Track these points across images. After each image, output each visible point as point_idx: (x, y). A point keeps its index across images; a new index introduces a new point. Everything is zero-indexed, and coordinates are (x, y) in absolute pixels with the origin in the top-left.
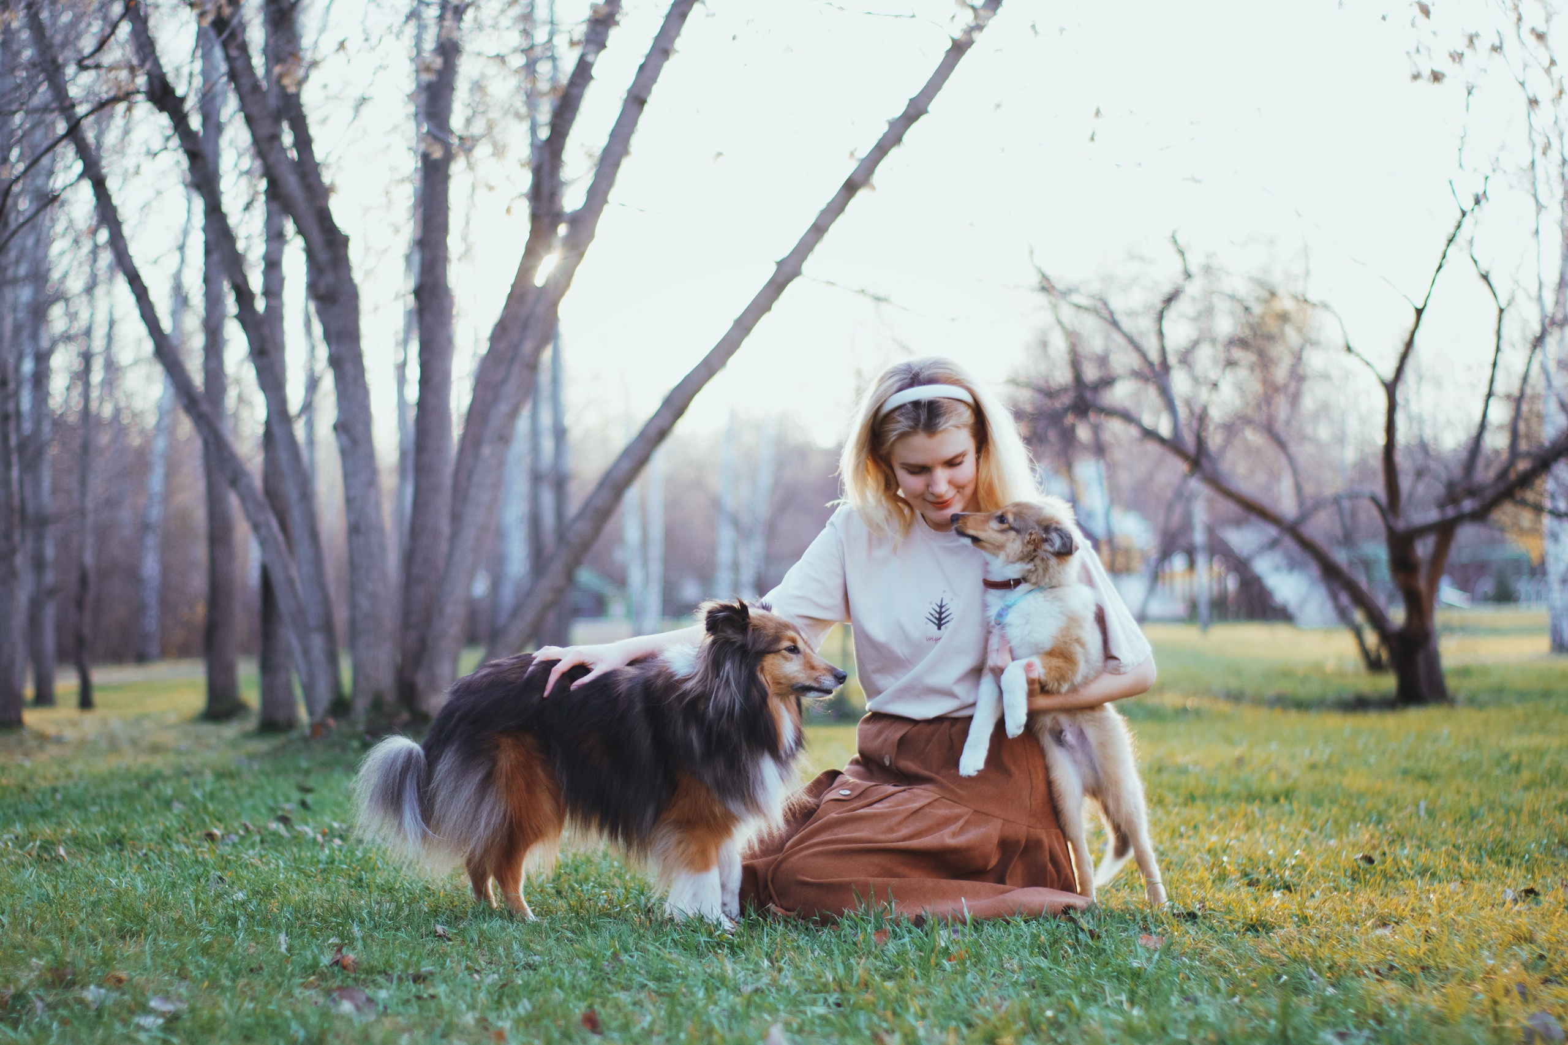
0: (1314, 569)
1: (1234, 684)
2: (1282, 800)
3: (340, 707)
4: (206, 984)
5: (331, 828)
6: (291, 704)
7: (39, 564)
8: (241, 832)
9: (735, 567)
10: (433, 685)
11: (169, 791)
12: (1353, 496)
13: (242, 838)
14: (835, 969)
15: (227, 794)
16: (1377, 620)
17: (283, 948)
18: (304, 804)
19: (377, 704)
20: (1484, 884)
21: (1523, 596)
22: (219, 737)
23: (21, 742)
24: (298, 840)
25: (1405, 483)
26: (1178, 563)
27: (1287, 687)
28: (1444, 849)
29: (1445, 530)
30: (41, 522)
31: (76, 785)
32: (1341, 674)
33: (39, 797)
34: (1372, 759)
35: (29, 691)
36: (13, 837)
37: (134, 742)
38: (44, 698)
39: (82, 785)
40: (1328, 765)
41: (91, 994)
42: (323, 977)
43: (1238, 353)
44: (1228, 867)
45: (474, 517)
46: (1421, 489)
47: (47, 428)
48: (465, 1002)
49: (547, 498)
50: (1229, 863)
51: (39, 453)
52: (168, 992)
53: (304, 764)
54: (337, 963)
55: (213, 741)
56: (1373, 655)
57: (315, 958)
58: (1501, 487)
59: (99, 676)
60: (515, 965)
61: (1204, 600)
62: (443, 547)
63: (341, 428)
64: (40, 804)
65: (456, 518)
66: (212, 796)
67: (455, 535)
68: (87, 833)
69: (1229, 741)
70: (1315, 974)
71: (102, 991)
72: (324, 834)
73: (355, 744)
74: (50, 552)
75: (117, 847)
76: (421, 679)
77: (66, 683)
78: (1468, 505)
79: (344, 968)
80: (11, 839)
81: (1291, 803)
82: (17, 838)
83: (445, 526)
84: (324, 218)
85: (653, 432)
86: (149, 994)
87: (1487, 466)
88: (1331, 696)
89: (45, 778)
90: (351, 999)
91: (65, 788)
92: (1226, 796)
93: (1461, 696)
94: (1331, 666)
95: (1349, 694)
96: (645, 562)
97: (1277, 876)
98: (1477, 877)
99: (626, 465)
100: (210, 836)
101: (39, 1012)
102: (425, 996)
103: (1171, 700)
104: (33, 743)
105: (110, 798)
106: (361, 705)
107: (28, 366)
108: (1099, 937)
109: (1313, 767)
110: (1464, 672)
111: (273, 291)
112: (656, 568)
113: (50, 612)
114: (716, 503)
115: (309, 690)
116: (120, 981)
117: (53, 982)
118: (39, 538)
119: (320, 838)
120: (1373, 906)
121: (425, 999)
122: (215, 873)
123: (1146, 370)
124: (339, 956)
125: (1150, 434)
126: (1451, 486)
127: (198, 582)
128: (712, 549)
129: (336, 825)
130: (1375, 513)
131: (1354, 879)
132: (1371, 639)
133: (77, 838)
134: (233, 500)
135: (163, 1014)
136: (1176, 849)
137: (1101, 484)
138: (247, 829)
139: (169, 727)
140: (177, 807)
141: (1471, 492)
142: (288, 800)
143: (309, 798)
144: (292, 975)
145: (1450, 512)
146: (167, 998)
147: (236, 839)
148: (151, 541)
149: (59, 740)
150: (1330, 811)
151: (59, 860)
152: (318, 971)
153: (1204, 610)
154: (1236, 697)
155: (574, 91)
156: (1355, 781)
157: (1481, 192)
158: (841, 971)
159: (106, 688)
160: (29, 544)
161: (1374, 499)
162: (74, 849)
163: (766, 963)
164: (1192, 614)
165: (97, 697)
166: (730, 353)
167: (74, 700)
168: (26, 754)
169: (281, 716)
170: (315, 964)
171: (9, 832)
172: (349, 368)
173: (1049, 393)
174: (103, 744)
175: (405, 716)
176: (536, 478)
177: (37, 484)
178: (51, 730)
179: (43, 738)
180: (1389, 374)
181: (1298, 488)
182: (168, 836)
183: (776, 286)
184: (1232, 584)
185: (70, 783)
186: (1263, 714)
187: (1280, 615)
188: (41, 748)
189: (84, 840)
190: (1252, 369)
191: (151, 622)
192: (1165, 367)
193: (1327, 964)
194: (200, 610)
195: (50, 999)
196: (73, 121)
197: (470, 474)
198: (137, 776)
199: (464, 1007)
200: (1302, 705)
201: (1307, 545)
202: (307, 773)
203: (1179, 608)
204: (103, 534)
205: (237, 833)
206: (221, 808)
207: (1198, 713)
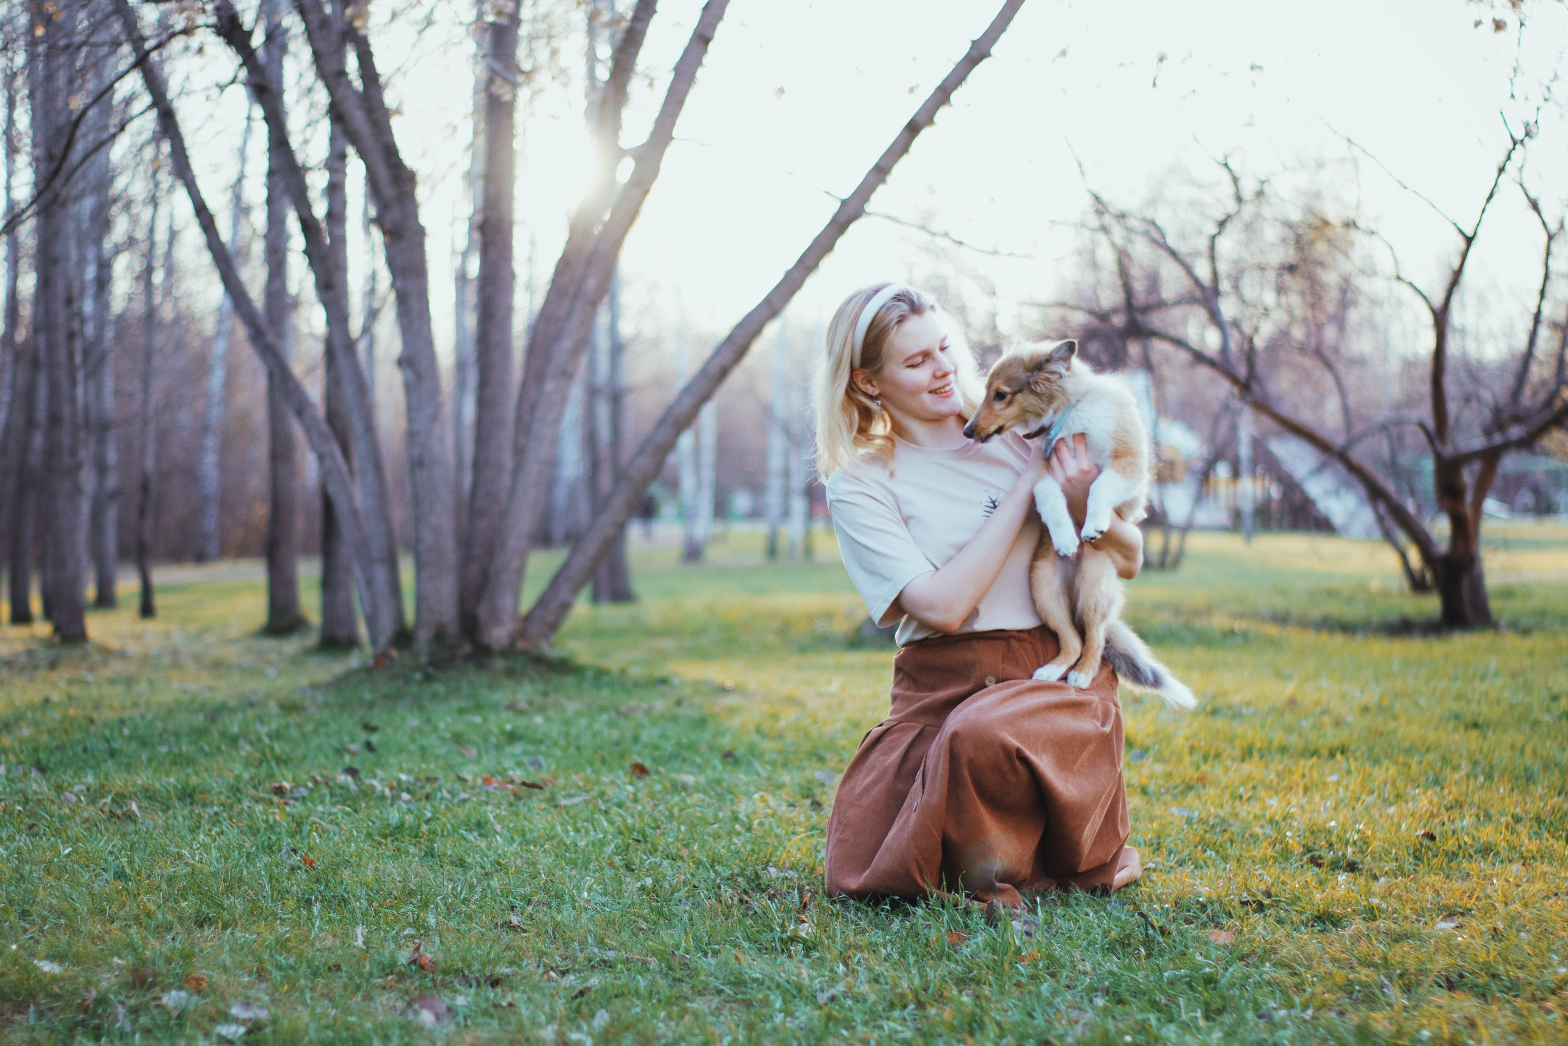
0: (1362, 491)
1: (1280, 604)
2: (1338, 756)
3: (403, 638)
4: (286, 987)
5: (399, 782)
6: (351, 622)
7: (101, 468)
8: (310, 785)
9: (786, 474)
10: (495, 616)
11: (235, 729)
12: (1400, 423)
13: (312, 790)
14: (911, 980)
15: (294, 732)
16: (1423, 542)
17: (360, 942)
18: (369, 746)
19: (439, 636)
20: (1545, 868)
21: (1562, 508)
22: (280, 653)
23: (85, 657)
24: (367, 793)
25: (1452, 407)
26: (1222, 471)
27: (1333, 608)
28: (1503, 820)
29: (1490, 457)
30: (103, 427)
31: (143, 717)
32: (1386, 594)
33: (107, 732)
34: (1423, 701)
35: (90, 592)
36: (84, 788)
37: (197, 658)
38: (106, 600)
39: (149, 716)
40: (1381, 709)
41: (172, 999)
42: (401, 976)
43: (1288, 279)
44: (1291, 841)
45: (537, 452)
46: (1467, 414)
47: (109, 334)
48: (544, 1013)
49: (603, 411)
50: (1291, 837)
51: (102, 359)
52: (247, 997)
53: (368, 696)
54: (414, 962)
55: (273, 657)
56: (1417, 575)
57: (392, 954)
58: (1548, 415)
59: (161, 576)
60: (590, 961)
61: (1247, 506)
62: (506, 480)
63: (404, 362)
64: (108, 741)
65: (519, 452)
66: (276, 736)
67: (517, 469)
68: (158, 785)
69: (1280, 676)
70: (1387, 982)
71: (183, 994)
72: (392, 788)
73: (418, 676)
74: (112, 456)
75: (188, 800)
76: (483, 611)
77: (127, 585)
78: (1516, 432)
79: (422, 967)
80: (82, 791)
81: (1347, 759)
82: (88, 790)
83: (507, 460)
84: (390, 153)
85: (714, 369)
86: (232, 1000)
87: (1535, 393)
88: (1376, 618)
89: (111, 707)
90: (431, 1008)
91: (131, 718)
92: (1283, 750)
93: (1503, 621)
94: (1375, 585)
95: (1394, 617)
96: (697, 467)
97: (1340, 853)
98: (1538, 857)
99: (687, 402)
100: (279, 791)
101: (121, 1018)
102: (504, 1004)
103: (1219, 622)
104: (97, 658)
105: (177, 735)
106: (424, 636)
107: (91, 272)
108: (1169, 933)
109: (1365, 710)
110: (1508, 593)
111: (336, 216)
112: (708, 475)
113: (111, 515)
114: (767, 410)
115: (372, 621)
116: (198, 981)
117: (134, 982)
118: (101, 442)
119: (387, 792)
120: (1439, 895)
121: (504, 1008)
122: (286, 841)
123: (1198, 293)
124: (416, 955)
125: (1199, 357)
126: (1497, 412)
127: (257, 482)
128: (764, 455)
129: (403, 777)
130: (1422, 437)
131: (1416, 858)
132: (1414, 557)
133: (147, 790)
134: (297, 430)
135: (243, 1022)
136: (1236, 815)
137: (1149, 397)
138: (316, 782)
139: (231, 642)
140: (246, 748)
141: (1517, 419)
142: (353, 740)
143: (375, 739)
144: (371, 974)
145: (1498, 439)
146: (247, 1005)
147: (304, 792)
148: (211, 442)
149: (122, 655)
150: (1387, 770)
151: (130, 817)
152: (396, 970)
153: (1248, 521)
154: (1281, 619)
155: (639, 26)
156: (1408, 731)
157: (1532, 121)
158: (917, 982)
159: (168, 589)
160: (92, 445)
161: (1422, 426)
162: (145, 804)
163: (841, 968)
164: (1236, 522)
165: (160, 601)
166: (792, 293)
167: (135, 603)
168: (91, 669)
169: (341, 633)
170: (393, 964)
171: (81, 783)
172: (414, 303)
173: (1103, 317)
174: (166, 660)
175: (467, 648)
176: (592, 392)
177: (99, 390)
178: (114, 644)
179: (106, 652)
180: (1438, 299)
181: (1346, 409)
182: (238, 790)
183: (839, 225)
184: (1275, 492)
185: (136, 713)
186: (1311, 638)
187: (1323, 525)
188: (105, 663)
189: (154, 792)
190: (1302, 294)
191: (211, 522)
192: (1215, 291)
193: (1399, 971)
194: (261, 511)
195: (132, 1002)
196: (142, 52)
197: (533, 408)
198: (202, 707)
199: (543, 1018)
200: (1347, 628)
201: (1356, 471)
202: (371, 705)
203: (1222, 517)
204: (163, 436)
205: (306, 787)
206: (287, 749)
207: (1246, 637)
